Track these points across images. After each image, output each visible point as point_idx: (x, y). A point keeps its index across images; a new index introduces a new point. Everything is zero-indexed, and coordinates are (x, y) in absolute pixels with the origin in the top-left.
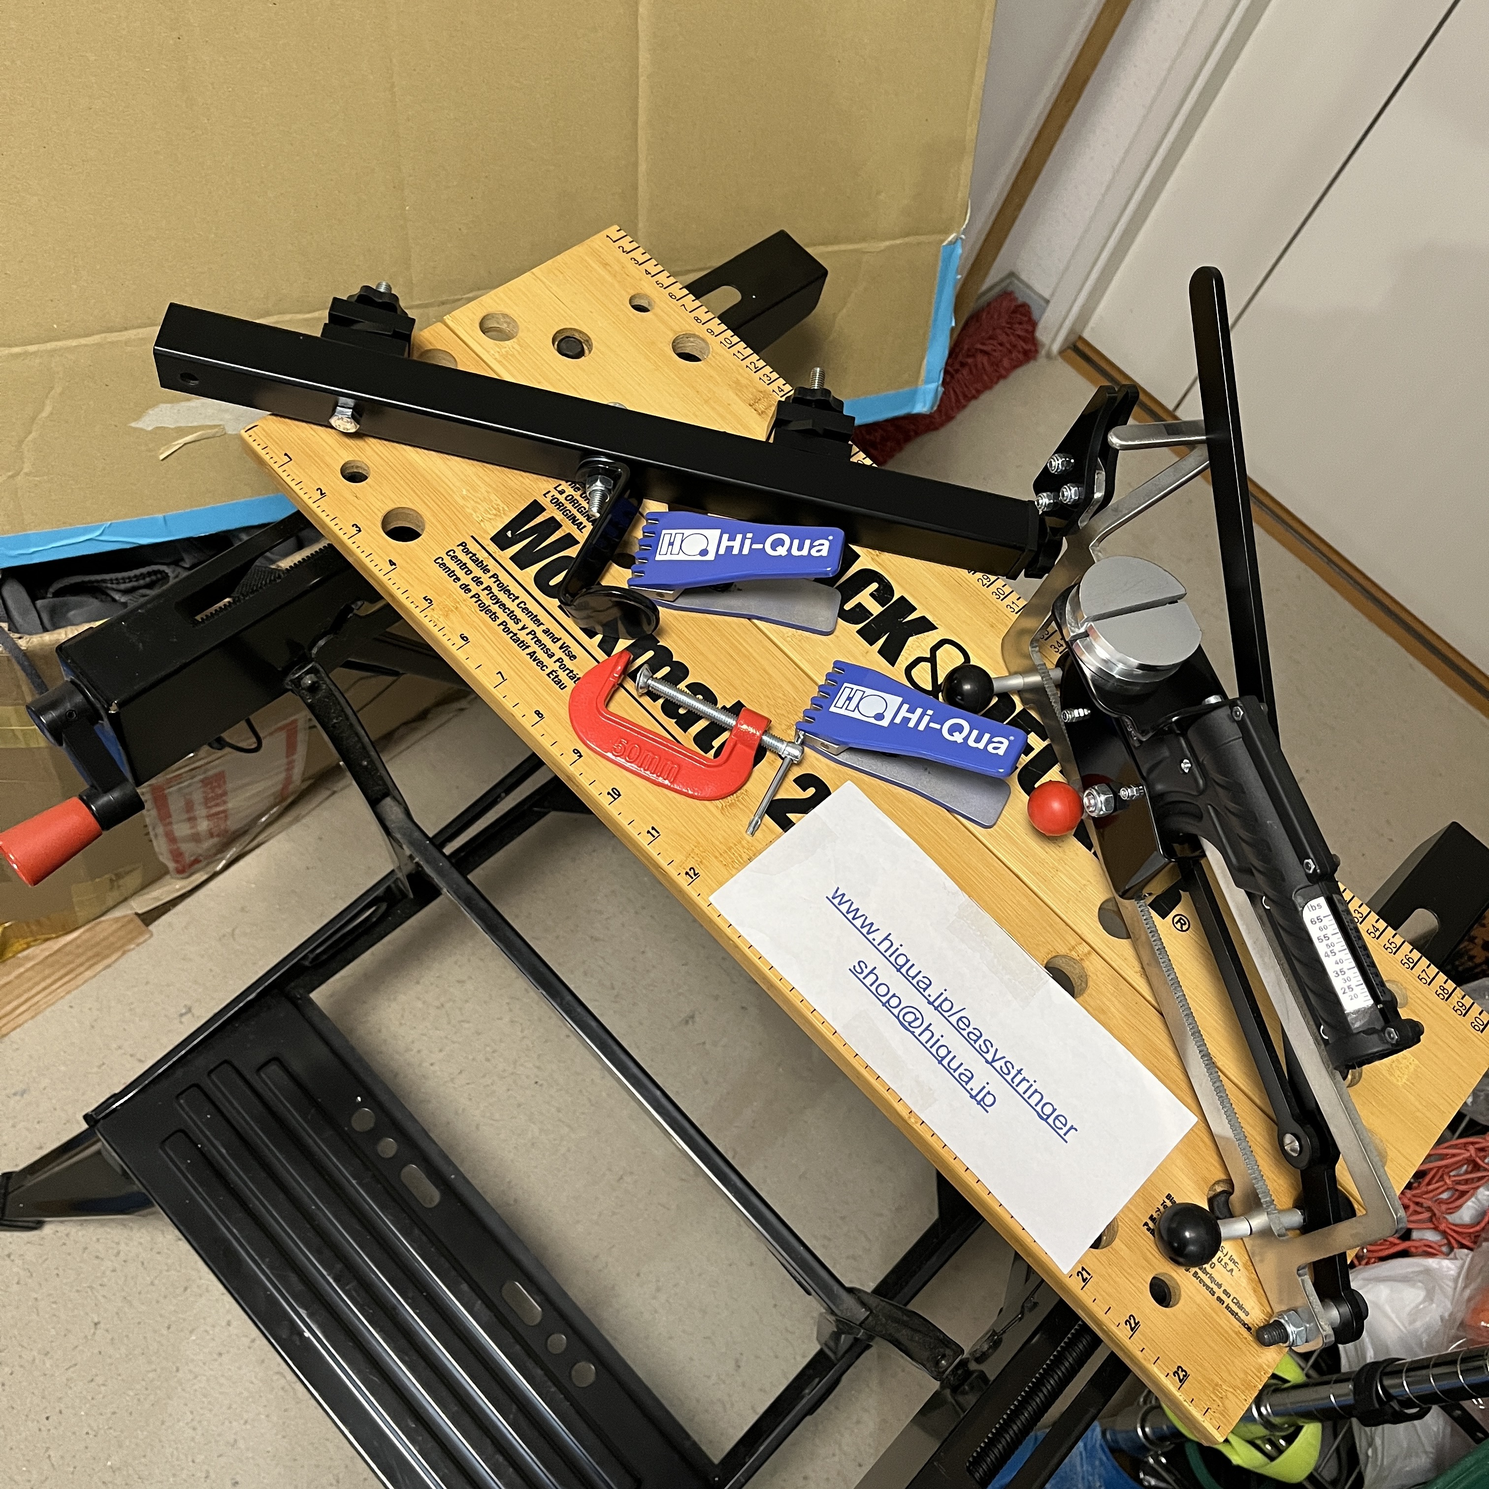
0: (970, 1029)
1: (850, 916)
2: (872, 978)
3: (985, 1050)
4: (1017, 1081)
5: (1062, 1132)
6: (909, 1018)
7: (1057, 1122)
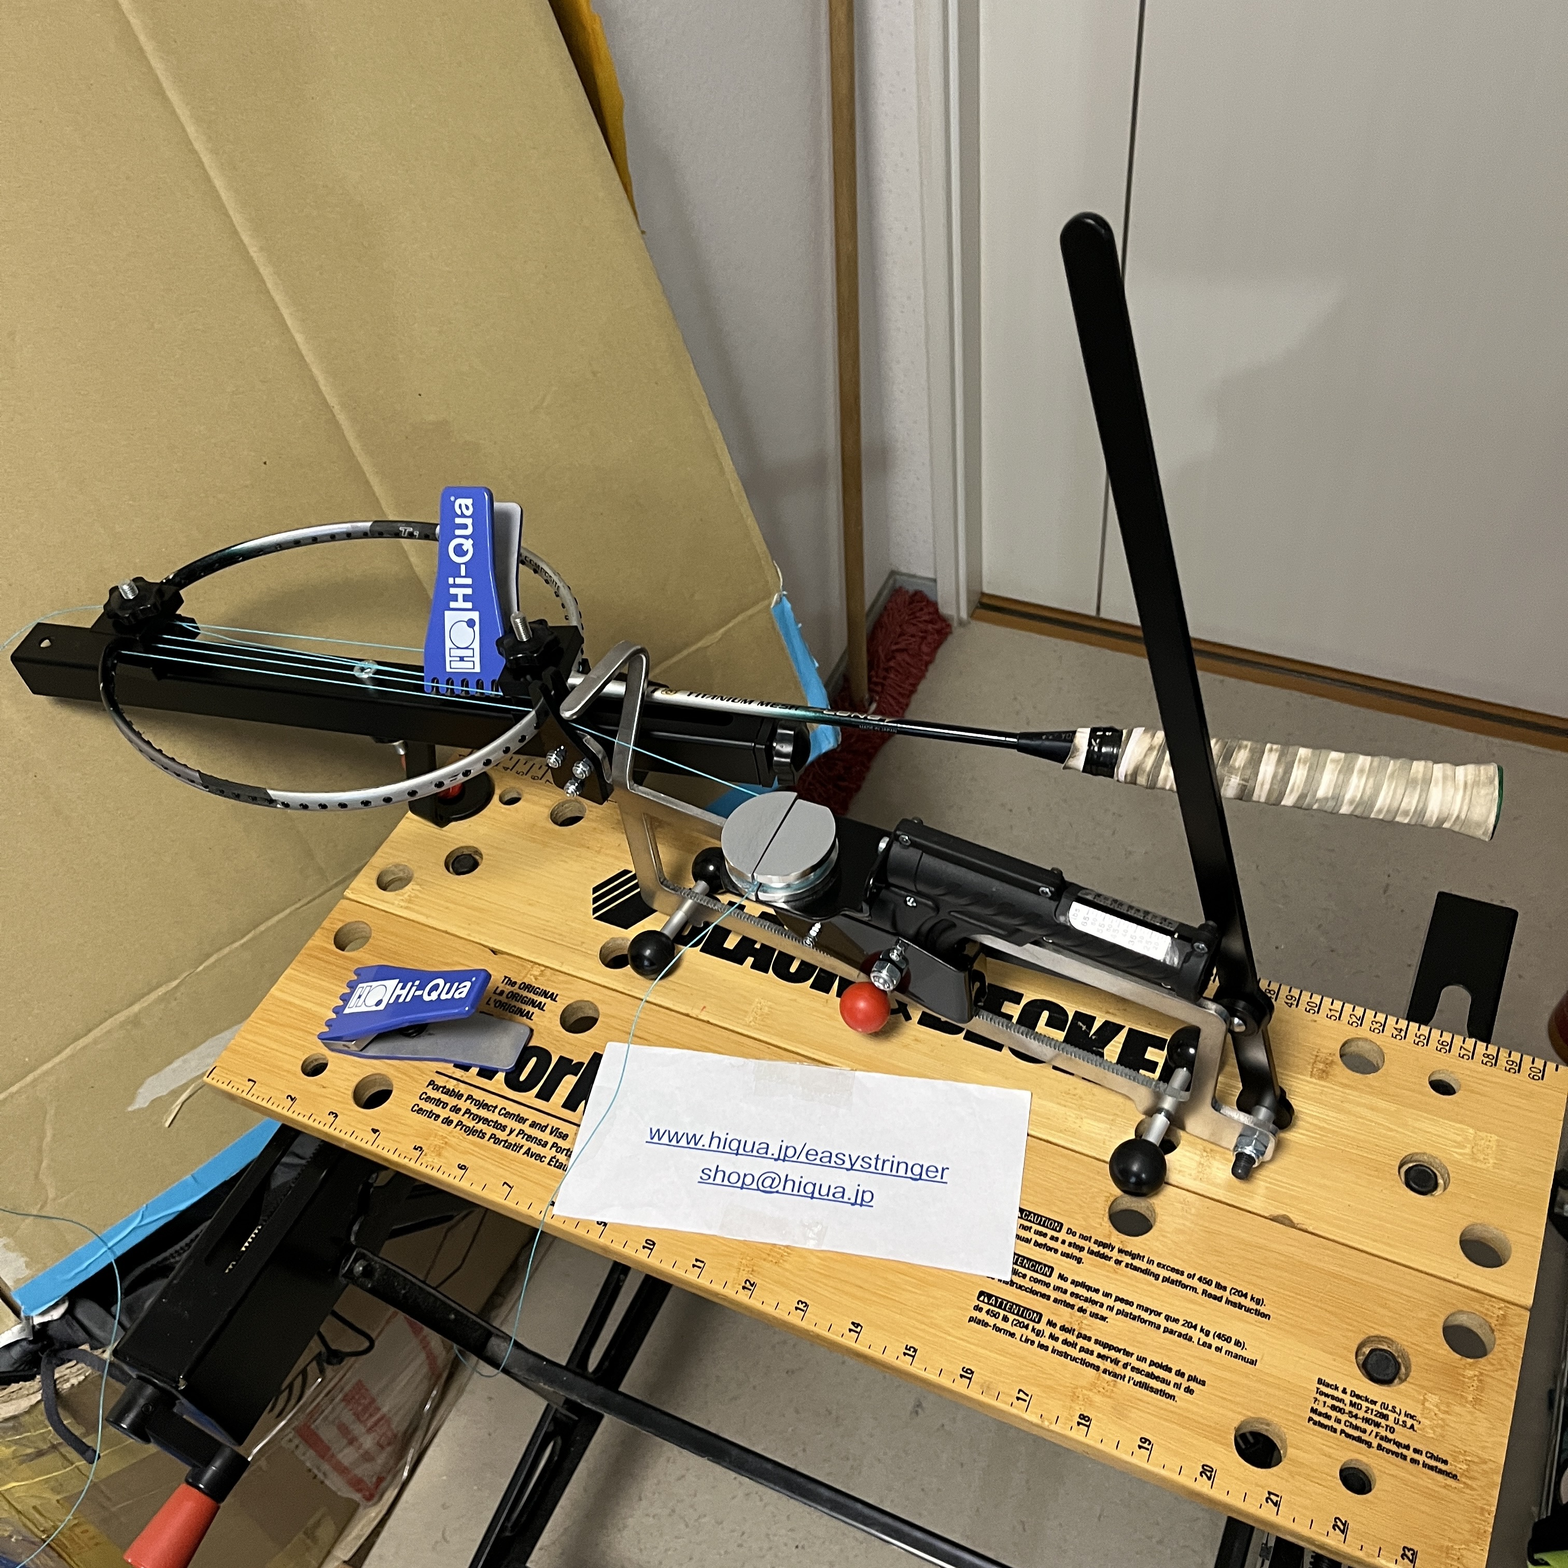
0: (820, 1155)
1: (674, 1142)
2: (720, 1175)
3: (841, 1162)
4: (879, 1166)
5: (938, 1179)
6: (768, 1182)
7: (929, 1174)
